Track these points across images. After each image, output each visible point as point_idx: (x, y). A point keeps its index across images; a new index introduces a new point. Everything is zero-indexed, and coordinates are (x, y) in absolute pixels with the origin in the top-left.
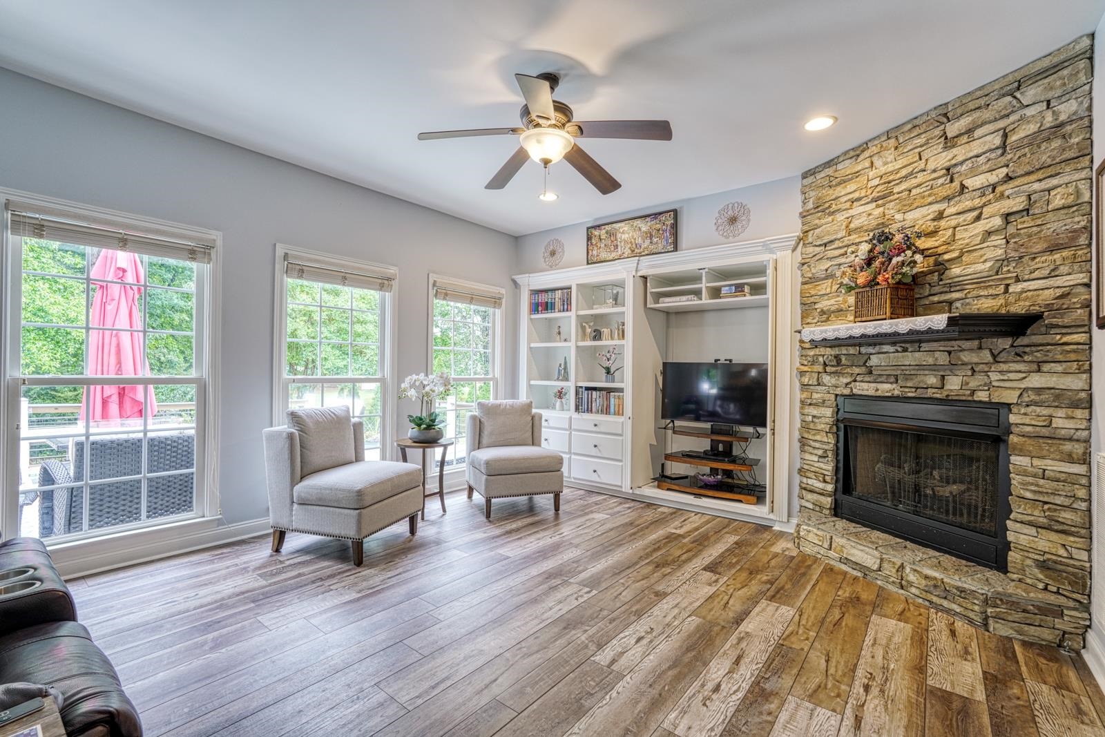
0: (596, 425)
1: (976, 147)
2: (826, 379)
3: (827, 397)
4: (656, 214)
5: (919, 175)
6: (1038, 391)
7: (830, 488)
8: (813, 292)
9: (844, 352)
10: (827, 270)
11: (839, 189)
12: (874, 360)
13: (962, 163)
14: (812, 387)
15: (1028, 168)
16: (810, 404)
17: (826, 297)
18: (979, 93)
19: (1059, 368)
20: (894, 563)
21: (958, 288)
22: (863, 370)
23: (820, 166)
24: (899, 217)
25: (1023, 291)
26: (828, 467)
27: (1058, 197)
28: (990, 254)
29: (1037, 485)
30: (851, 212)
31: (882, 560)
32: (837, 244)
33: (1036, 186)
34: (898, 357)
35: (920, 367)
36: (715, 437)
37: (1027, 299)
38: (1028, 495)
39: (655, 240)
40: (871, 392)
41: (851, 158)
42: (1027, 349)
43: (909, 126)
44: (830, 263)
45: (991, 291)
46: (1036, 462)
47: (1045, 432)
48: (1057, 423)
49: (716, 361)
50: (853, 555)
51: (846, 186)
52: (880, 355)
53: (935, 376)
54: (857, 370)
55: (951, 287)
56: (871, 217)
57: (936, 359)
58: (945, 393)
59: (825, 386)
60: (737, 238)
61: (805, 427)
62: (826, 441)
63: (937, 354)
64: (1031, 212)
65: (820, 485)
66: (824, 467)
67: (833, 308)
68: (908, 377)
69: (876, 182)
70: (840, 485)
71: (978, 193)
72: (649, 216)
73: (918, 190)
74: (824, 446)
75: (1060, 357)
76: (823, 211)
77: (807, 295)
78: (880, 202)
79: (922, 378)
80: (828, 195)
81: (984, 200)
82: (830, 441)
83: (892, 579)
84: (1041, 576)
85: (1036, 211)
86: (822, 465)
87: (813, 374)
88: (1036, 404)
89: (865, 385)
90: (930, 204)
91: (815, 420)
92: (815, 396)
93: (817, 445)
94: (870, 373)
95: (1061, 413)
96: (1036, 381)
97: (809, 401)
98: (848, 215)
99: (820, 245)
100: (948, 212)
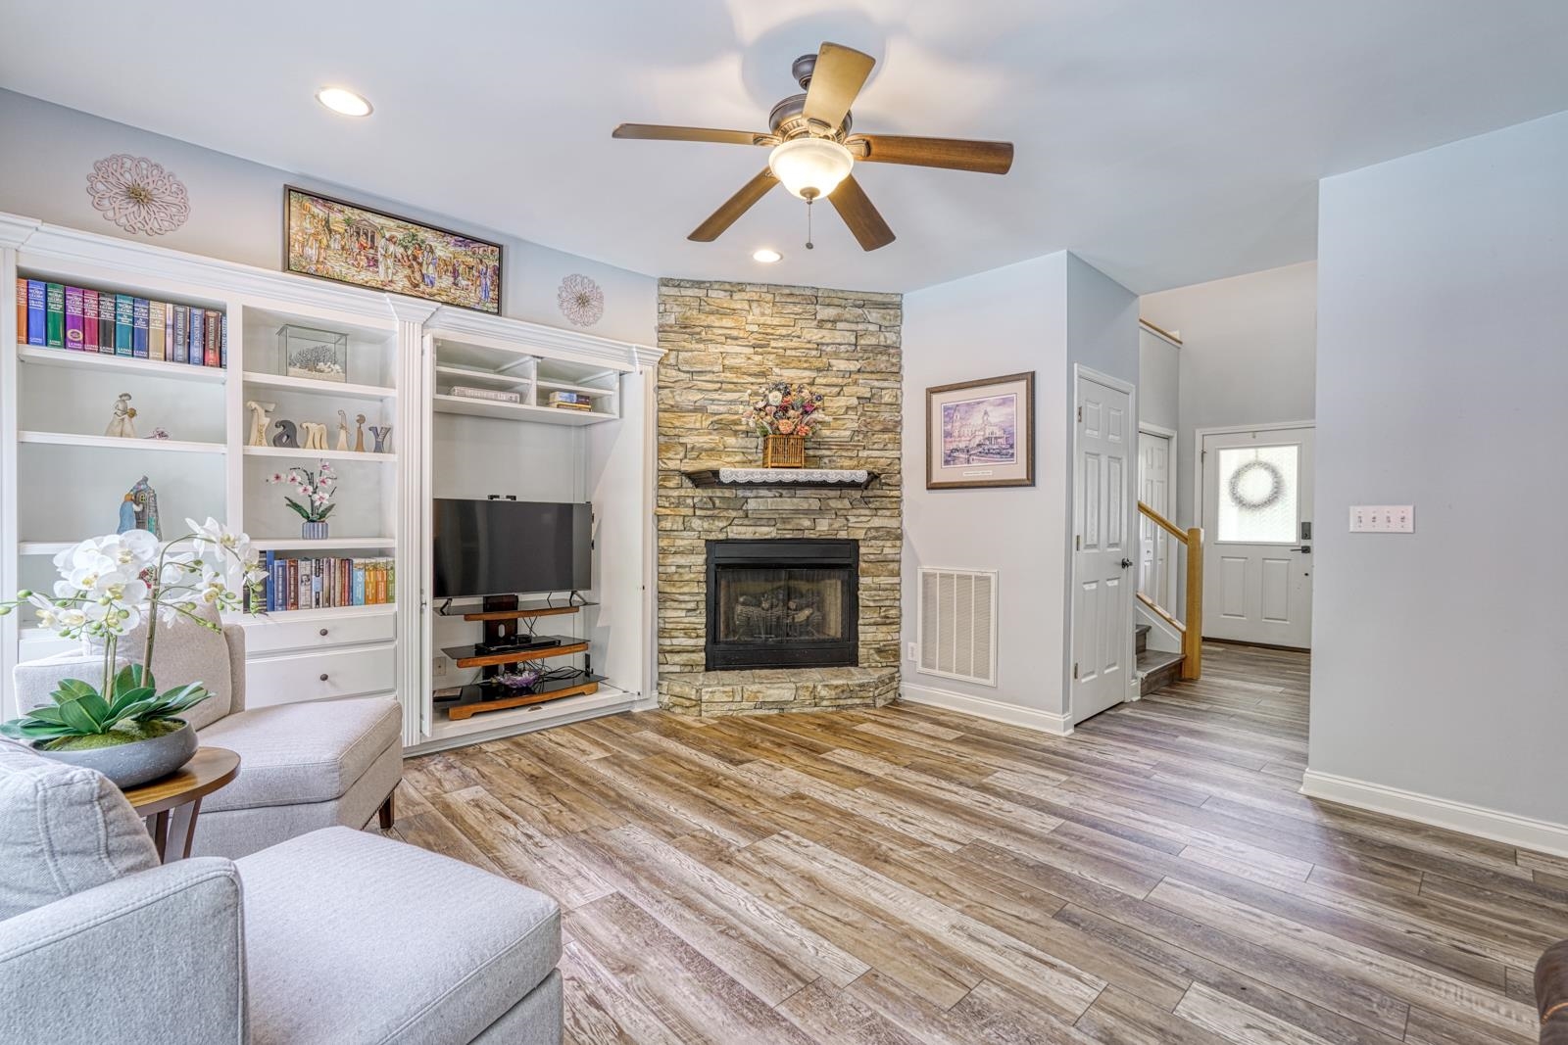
0: (324, 633)
1: (838, 337)
2: (696, 523)
3: (697, 543)
4: (466, 237)
5: (795, 339)
6: (877, 529)
7: (702, 642)
8: (677, 424)
9: (719, 494)
10: (695, 402)
11: (712, 317)
12: (752, 504)
13: (828, 344)
14: (676, 533)
15: (873, 369)
16: (675, 553)
17: (696, 432)
18: (840, 295)
19: (888, 513)
20: (807, 687)
21: (826, 447)
22: (741, 513)
23: (688, 281)
24: (776, 370)
25: (868, 457)
26: (700, 620)
27: (887, 396)
28: (849, 425)
29: (879, 596)
30: (727, 348)
31: (797, 689)
32: (708, 377)
33: (876, 384)
34: (777, 502)
35: (796, 511)
36: (490, 617)
37: (871, 463)
38: (872, 604)
39: (464, 283)
40: (749, 536)
41: (725, 291)
42: (871, 500)
43: (787, 291)
44: (700, 396)
45: (849, 454)
46: (876, 580)
47: (880, 557)
48: (886, 551)
49: (492, 497)
50: (770, 696)
51: (722, 319)
52: (759, 500)
53: (809, 519)
54: (734, 514)
55: (819, 445)
56: (750, 361)
57: (810, 505)
58: (818, 534)
59: (695, 531)
60: (586, 329)
61: (664, 578)
62: (694, 591)
63: (811, 501)
64: (872, 401)
65: (691, 642)
66: (697, 621)
67: (706, 446)
68: (785, 520)
69: (755, 328)
70: (710, 638)
71: (841, 374)
72: (453, 234)
73: (793, 353)
74: (695, 598)
75: (889, 506)
76: (692, 334)
77: (670, 425)
78: (760, 350)
79: (797, 521)
80: (699, 319)
81: (846, 381)
82: (701, 591)
83: (807, 702)
84: (878, 659)
85: (875, 401)
86: (693, 619)
87: (677, 518)
88: (875, 538)
89: (742, 529)
90: (805, 369)
91: (680, 570)
92: (679, 542)
93: (687, 598)
94: (747, 516)
95: (889, 544)
96: (877, 522)
97: (673, 549)
98: (722, 350)
99: (688, 372)
100: (818, 381)
